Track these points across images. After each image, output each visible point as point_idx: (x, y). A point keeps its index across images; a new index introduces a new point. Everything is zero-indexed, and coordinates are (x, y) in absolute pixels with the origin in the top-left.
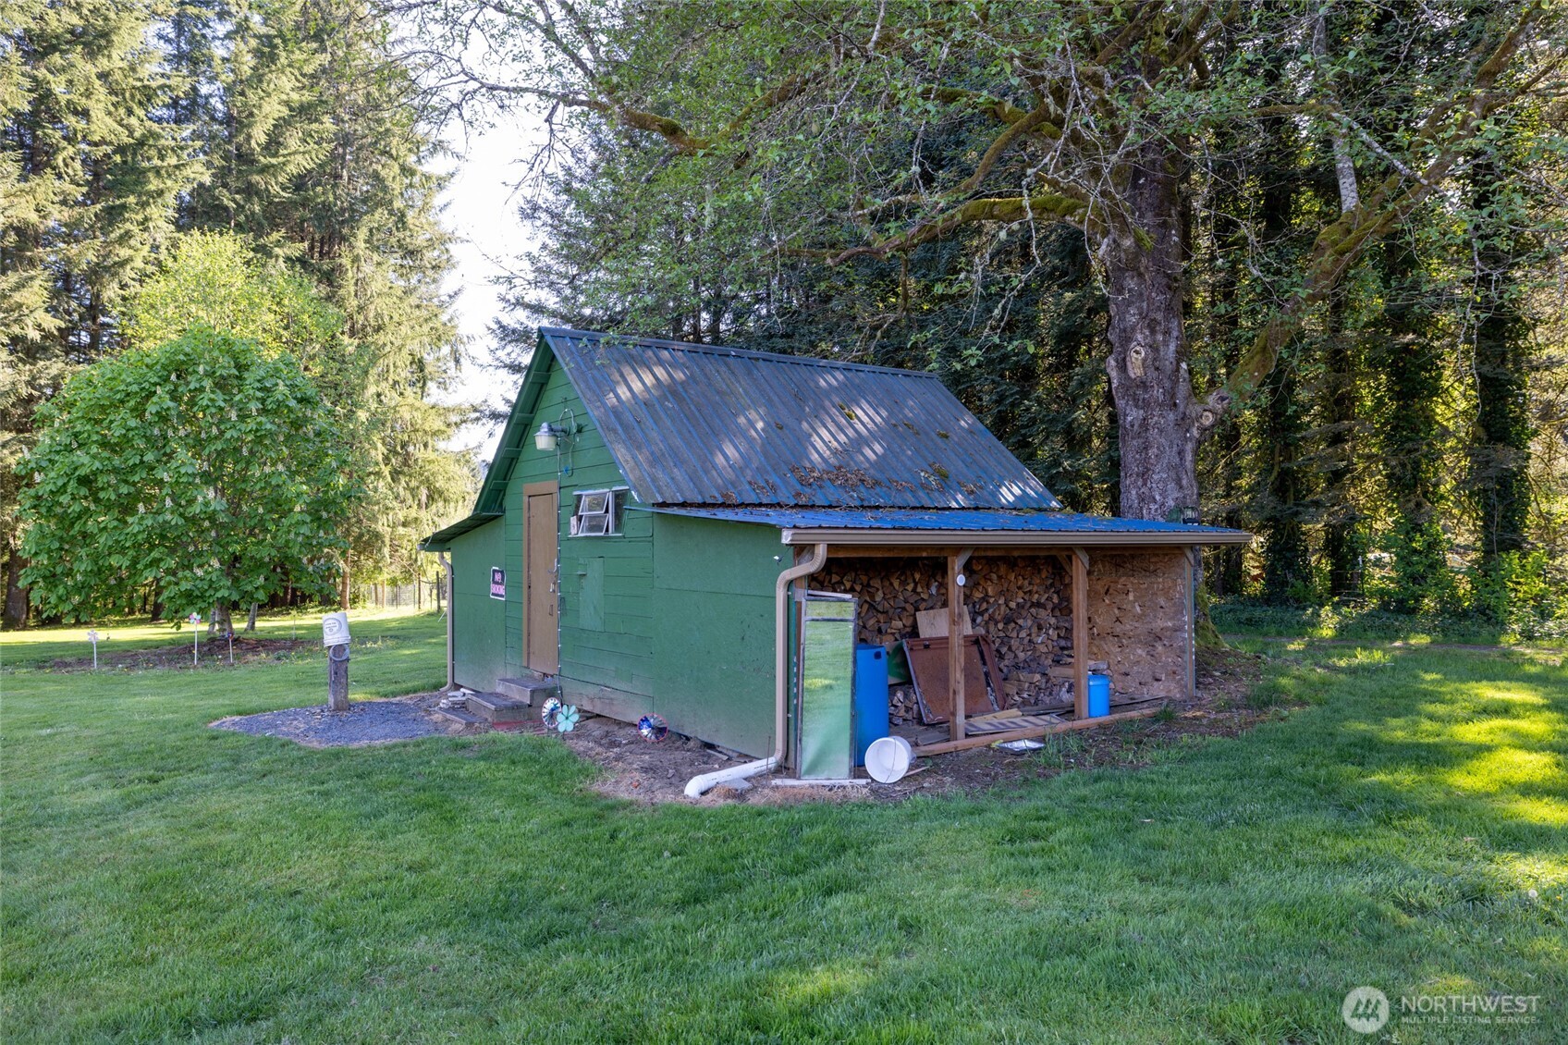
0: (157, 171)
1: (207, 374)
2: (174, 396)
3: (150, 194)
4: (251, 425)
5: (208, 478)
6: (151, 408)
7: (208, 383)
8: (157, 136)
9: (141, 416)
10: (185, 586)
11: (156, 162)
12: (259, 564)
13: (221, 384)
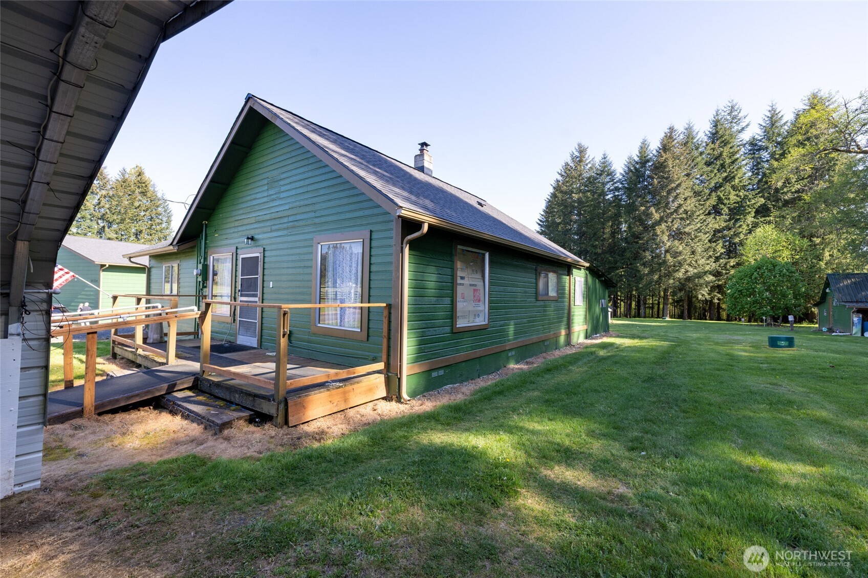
0: (749, 206)
1: (766, 269)
2: (758, 274)
3: (746, 213)
4: (776, 279)
5: (767, 290)
6: (753, 277)
7: (766, 271)
8: (748, 196)
9: (751, 278)
10: (762, 312)
11: (748, 203)
12: (780, 308)
13: (770, 271)
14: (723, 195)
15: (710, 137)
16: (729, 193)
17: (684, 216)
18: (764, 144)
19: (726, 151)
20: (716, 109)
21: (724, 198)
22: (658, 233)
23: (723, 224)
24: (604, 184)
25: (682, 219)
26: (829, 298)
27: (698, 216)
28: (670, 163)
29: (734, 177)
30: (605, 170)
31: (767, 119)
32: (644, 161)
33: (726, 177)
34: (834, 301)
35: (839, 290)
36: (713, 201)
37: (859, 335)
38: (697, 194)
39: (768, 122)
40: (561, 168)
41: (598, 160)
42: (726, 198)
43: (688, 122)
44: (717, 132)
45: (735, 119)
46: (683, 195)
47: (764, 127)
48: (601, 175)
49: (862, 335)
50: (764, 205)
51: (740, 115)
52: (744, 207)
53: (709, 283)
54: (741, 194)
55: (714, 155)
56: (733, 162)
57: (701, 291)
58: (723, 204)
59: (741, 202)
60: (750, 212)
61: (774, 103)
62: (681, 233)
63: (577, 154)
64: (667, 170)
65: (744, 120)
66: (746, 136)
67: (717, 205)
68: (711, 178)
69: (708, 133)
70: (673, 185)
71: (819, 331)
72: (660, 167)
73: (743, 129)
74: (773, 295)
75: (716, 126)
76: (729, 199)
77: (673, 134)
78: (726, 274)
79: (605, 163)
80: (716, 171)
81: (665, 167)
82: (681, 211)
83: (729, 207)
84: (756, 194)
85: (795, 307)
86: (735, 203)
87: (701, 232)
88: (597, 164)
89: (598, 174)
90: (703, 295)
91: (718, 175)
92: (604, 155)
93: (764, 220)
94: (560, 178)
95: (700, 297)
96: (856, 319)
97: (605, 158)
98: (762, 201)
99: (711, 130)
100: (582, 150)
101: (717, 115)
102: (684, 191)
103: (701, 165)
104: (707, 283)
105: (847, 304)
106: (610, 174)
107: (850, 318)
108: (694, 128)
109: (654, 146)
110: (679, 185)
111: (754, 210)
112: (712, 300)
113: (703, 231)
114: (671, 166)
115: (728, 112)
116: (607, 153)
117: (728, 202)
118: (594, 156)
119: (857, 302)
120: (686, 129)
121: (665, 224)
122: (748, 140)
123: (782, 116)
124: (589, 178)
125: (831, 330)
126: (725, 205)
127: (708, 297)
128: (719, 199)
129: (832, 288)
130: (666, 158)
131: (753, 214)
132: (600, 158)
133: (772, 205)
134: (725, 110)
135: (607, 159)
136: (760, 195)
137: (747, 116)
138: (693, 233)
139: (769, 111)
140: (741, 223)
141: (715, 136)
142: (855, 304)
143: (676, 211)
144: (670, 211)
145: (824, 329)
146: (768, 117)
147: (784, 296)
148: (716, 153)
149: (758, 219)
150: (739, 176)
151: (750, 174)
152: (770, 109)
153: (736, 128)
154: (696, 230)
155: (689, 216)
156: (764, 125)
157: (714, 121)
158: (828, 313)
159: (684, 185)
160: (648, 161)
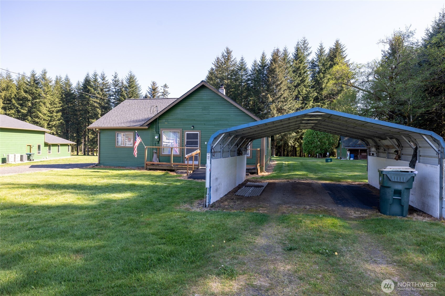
5: (319, 141)
12: (324, 149)
14: (300, 90)
15: (294, 56)
16: (303, 89)
17: (283, 100)
18: (317, 64)
19: (302, 66)
20: (297, 41)
21: (300, 91)
22: (272, 109)
23: (300, 106)
24: (242, 76)
25: (282, 101)
26: (340, 145)
27: (290, 101)
28: (277, 70)
29: (305, 81)
30: (242, 67)
31: (319, 51)
32: (263, 65)
33: (302, 80)
34: (342, 146)
35: (344, 142)
36: (296, 93)
37: (349, 159)
38: (289, 88)
39: (319, 52)
40: (215, 61)
41: (238, 60)
42: (301, 92)
43: (285, 47)
44: (298, 55)
45: (306, 48)
46: (283, 88)
47: (318, 54)
48: (240, 70)
49: (350, 159)
50: (317, 96)
51: (308, 46)
52: (309, 97)
53: (294, 137)
54: (308, 90)
55: (296, 67)
56: (304, 73)
57: (290, 141)
58: (300, 94)
59: (308, 94)
60: (311, 100)
61: (322, 43)
62: (281, 109)
63: (225, 54)
64: (275, 73)
65: (309, 50)
66: (310, 58)
67: (298, 95)
68: (295, 80)
69: (294, 54)
70: (279, 83)
71: (337, 159)
72: (272, 71)
73: (309, 54)
74: (321, 143)
75: (297, 51)
76: (303, 92)
77: (279, 53)
78: (301, 132)
79: (242, 63)
80: (297, 77)
81: (275, 71)
82: (282, 97)
83: (302, 97)
84: (314, 90)
85: (329, 149)
86: (305, 94)
87: (290, 109)
88: (238, 63)
89: (238, 69)
90: (291, 143)
91: (298, 79)
92: (242, 58)
93: (317, 105)
94: (214, 67)
95: (290, 144)
96: (348, 153)
97: (242, 60)
98: (316, 94)
99: (295, 53)
100: (229, 52)
101: (298, 45)
102: (284, 87)
103: (291, 72)
104: (293, 137)
105: (346, 147)
106: (245, 70)
107: (346, 153)
108: (288, 51)
109: (269, 58)
110: (281, 83)
111: (313, 99)
112: (294, 146)
113: (292, 109)
114: (277, 71)
115: (303, 43)
116: (244, 57)
117: (302, 94)
118: (236, 57)
119: (349, 146)
120: (284, 51)
121: (275, 104)
122: (311, 60)
123: (325, 50)
124: (233, 71)
125: (341, 158)
126: (301, 95)
127: (293, 144)
128: (299, 92)
129: (342, 141)
130: (275, 67)
131: (312, 101)
132: (240, 60)
133: (320, 97)
134: (302, 42)
135: (244, 60)
136: (316, 91)
137: (311, 48)
138: (287, 110)
139: (320, 47)
140: (308, 106)
141: (297, 57)
142: (348, 147)
143: (280, 97)
144: (277, 97)
145: (339, 158)
146: (319, 50)
147: (325, 144)
148: (297, 66)
149: (314, 103)
150: (307, 80)
151: (311, 79)
152: (320, 45)
153: (306, 53)
154: (289, 108)
155: (286, 100)
156: (318, 53)
157: (296, 48)
158: (340, 151)
159: (283, 83)
160: (265, 66)
